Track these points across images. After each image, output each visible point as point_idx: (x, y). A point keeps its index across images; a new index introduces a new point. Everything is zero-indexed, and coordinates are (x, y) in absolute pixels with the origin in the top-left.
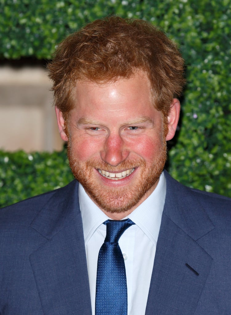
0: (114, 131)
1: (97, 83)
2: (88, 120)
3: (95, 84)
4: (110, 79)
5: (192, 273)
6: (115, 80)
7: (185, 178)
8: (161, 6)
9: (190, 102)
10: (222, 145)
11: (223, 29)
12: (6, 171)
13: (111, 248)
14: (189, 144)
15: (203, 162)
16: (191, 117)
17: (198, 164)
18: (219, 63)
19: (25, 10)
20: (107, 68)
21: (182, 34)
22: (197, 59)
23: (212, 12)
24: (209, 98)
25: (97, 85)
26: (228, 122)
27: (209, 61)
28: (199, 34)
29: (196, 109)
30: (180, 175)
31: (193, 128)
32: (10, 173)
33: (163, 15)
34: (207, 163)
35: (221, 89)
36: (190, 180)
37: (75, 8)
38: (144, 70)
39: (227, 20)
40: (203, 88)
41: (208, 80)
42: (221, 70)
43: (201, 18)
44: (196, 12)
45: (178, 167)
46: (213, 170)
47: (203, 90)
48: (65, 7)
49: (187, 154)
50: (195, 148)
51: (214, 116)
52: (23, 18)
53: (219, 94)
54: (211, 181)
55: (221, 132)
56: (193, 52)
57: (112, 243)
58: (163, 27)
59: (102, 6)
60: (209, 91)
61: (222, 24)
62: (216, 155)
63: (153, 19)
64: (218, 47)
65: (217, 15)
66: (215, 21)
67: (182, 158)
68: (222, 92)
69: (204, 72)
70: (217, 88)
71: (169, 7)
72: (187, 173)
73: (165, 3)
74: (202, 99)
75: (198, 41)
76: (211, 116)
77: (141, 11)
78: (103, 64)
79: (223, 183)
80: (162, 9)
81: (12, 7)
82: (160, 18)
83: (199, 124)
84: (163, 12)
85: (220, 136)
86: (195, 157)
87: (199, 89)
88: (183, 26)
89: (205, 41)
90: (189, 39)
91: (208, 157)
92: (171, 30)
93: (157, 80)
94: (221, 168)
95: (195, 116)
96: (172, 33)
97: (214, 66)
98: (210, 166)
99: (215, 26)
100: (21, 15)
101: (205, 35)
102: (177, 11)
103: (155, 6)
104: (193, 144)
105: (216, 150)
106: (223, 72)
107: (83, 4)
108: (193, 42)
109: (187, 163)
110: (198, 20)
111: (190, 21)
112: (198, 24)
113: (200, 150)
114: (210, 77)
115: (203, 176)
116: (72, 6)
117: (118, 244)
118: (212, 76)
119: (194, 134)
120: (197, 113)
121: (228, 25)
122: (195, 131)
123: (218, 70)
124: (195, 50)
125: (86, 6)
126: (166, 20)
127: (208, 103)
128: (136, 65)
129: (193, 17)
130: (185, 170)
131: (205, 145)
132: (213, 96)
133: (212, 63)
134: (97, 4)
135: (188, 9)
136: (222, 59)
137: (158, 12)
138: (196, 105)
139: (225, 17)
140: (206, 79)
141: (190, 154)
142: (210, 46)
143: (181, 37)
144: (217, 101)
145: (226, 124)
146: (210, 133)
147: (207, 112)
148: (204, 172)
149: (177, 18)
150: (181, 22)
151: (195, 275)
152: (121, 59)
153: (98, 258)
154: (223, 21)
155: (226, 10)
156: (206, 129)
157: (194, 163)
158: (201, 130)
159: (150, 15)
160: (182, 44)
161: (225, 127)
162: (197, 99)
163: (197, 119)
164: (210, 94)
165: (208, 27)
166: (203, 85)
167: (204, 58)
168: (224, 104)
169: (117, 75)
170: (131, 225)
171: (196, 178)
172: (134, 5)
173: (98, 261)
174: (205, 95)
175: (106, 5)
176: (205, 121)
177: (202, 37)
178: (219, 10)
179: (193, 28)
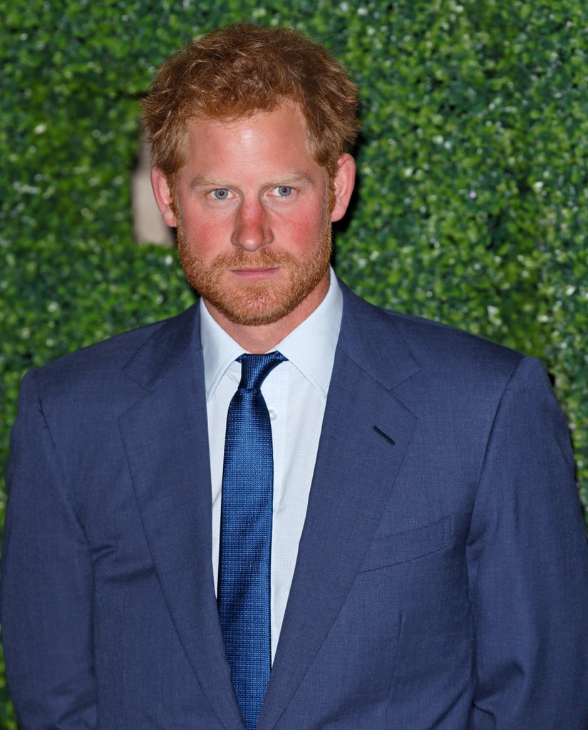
0: (251, 195)
1: (221, 121)
2: (207, 179)
3: (218, 123)
4: (242, 114)
5: (384, 440)
6: (250, 115)
7: (455, 293)
8: (421, 17)
9: (465, 172)
10: (515, 242)
11: (519, 55)
12: (168, 279)
13: (248, 397)
14: (462, 240)
15: (484, 268)
16: (467, 197)
17: (477, 271)
18: (512, 109)
19: (202, 20)
20: (236, 96)
21: (454, 63)
22: (477, 103)
23: (503, 28)
24: (496, 166)
25: (221, 125)
26: (526, 205)
27: (497, 107)
28: (482, 62)
29: (474, 183)
30: (447, 289)
31: (470, 214)
32: (175, 282)
33: (423, 32)
34: (491, 271)
35: (516, 151)
36: (463, 297)
37: (283, 18)
38: (295, 100)
39: (526, 42)
40: (486, 150)
41: (495, 137)
42: (516, 121)
43: (484, 37)
44: (476, 27)
45: (444, 276)
46: (501, 282)
47: (487, 153)
48: (266, 17)
49: (459, 255)
50: (472, 247)
51: (503, 195)
52: (200, 33)
53: (512, 161)
54: (497, 299)
55: (513, 220)
56: (471, 93)
57: (250, 390)
58: (424, 51)
59: (327, 16)
60: (496, 154)
61: (517, 48)
62: (506, 259)
63: (408, 38)
64: (511, 85)
65: (510, 33)
66: (507, 43)
67: (452, 261)
68: (517, 157)
69: (489, 124)
70: (509, 150)
71: (433, 18)
72: (458, 286)
73: (426, 13)
74: (484, 168)
75: (479, 74)
76: (498, 195)
77: (389, 24)
78: (229, 90)
79: (516, 304)
80: (421, 23)
81: (182, 15)
82: (419, 36)
83: (479, 208)
84: (424, 27)
85: (512, 228)
86: (473, 260)
87: (480, 151)
88: (455, 49)
89: (490, 74)
90: (464, 72)
91: (493, 261)
92: (436, 56)
93: (316, 116)
94: (514, 279)
95: (473, 195)
96: (438, 61)
97: (504, 115)
98: (495, 275)
99: (507, 51)
100: (195, 29)
101: (490, 64)
102: (446, 26)
103: (411, 16)
104: (469, 240)
105: (505, 249)
106: (518, 125)
107: (295, 13)
108: (472, 77)
109: (459, 270)
110: (479, 40)
111: (466, 42)
112: (479, 46)
113: (480, 250)
114: (497, 133)
115: (485, 291)
116: (278, 16)
117: (260, 391)
118: (502, 130)
119: (471, 224)
120: (476, 189)
121: (527, 50)
122: (473, 219)
123: (511, 121)
124: (474, 89)
125: (300, 16)
126: (429, 40)
127: (494, 174)
128: (283, 92)
129: (472, 37)
130: (455, 281)
131: (488, 241)
132: (503, 163)
133: (501, 110)
134: (318, 13)
135: (465, 23)
136: (518, 103)
137: (416, 28)
138: (475, 178)
139: (523, 37)
140: (491, 136)
141: (464, 255)
142: (498, 83)
143: (452, 68)
144: (508, 170)
145: (522, 208)
146: (496, 222)
147: (493, 189)
148: (486, 285)
149: (446, 37)
150: (451, 44)
151: (388, 444)
152: (258, 83)
153: (228, 414)
154: (519, 43)
155: (526, 25)
156: (490, 216)
157: (470, 270)
158: (482, 217)
159: (402, 31)
160: (454, 79)
161: (521, 212)
162: (477, 167)
163: (476, 199)
164: (498, 159)
165: (496, 52)
166: (486, 145)
167: (488, 102)
168: (520, 177)
169: (253, 108)
170: (282, 361)
171: (473, 294)
172: (377, 15)
173: (228, 418)
174: (490, 161)
175: (334, 15)
176: (489, 203)
177: (486, 68)
178: (514, 25)
179: (472, 53)
